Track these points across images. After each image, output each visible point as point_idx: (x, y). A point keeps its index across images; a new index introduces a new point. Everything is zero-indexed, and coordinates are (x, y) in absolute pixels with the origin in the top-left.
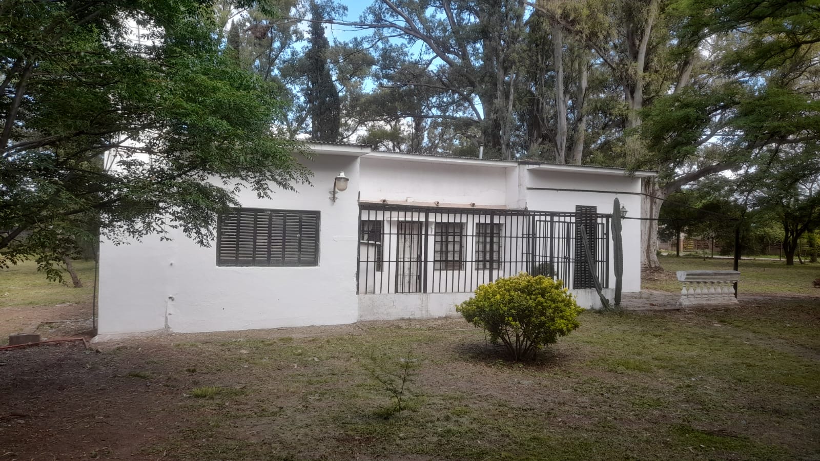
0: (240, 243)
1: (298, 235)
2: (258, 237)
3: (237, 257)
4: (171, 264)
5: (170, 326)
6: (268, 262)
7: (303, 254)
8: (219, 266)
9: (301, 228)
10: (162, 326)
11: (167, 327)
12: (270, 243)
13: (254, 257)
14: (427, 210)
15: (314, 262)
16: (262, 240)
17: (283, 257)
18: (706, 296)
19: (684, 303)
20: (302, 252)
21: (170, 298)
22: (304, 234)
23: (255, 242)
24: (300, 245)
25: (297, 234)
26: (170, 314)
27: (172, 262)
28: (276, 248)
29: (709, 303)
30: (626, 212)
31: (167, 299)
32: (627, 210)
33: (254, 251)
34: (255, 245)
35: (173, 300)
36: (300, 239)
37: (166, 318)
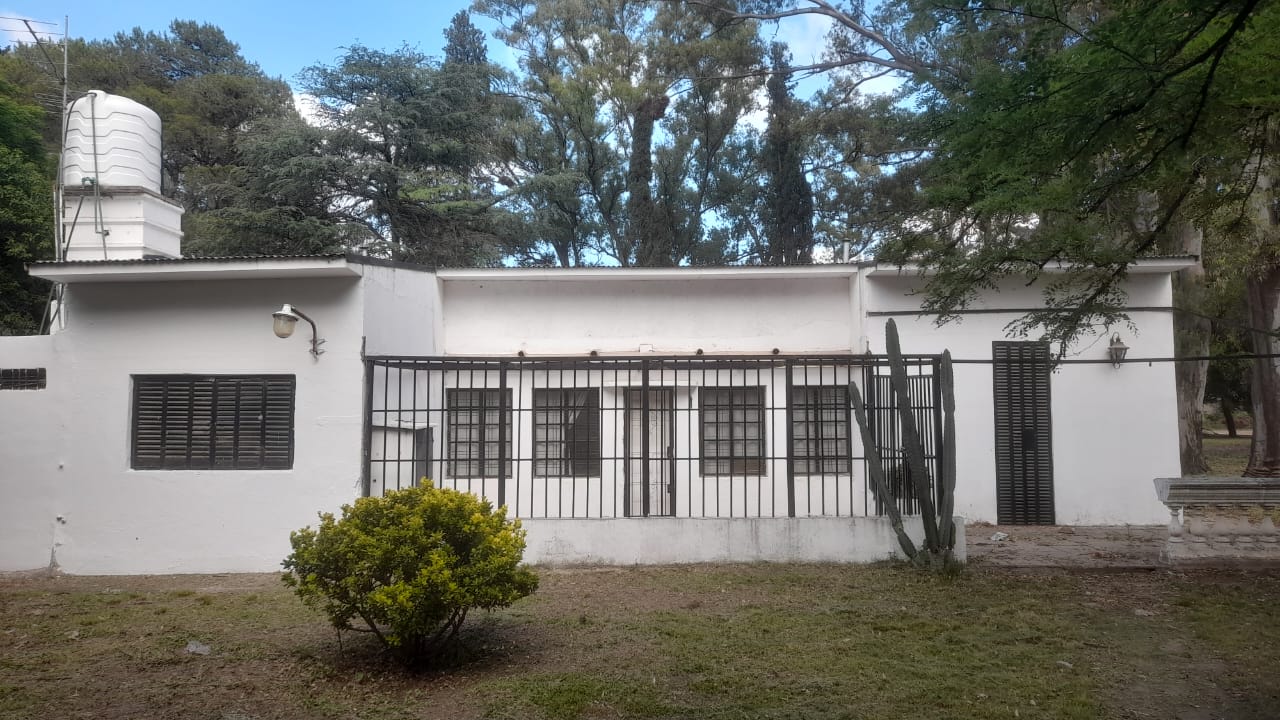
0: (167, 432)
1: (260, 417)
2: (195, 422)
3: (163, 454)
4: (61, 467)
5: (59, 563)
6: (211, 462)
7: (269, 449)
8: (136, 469)
9: (265, 405)
10: (46, 563)
11: (54, 564)
12: (213, 431)
13: (189, 455)
14: (504, 365)
15: (286, 462)
16: (202, 426)
17: (236, 455)
18: (1247, 539)
19: (1172, 555)
20: (268, 444)
21: (59, 519)
22: (270, 414)
23: (190, 430)
24: (263, 434)
25: (259, 415)
26: (58, 545)
27: (62, 463)
28: (224, 440)
29: (1256, 555)
30: (1126, 349)
31: (55, 521)
32: (1126, 345)
33: (189, 444)
34: (190, 434)
35: (64, 522)
36: (264, 423)
37: (53, 552)
